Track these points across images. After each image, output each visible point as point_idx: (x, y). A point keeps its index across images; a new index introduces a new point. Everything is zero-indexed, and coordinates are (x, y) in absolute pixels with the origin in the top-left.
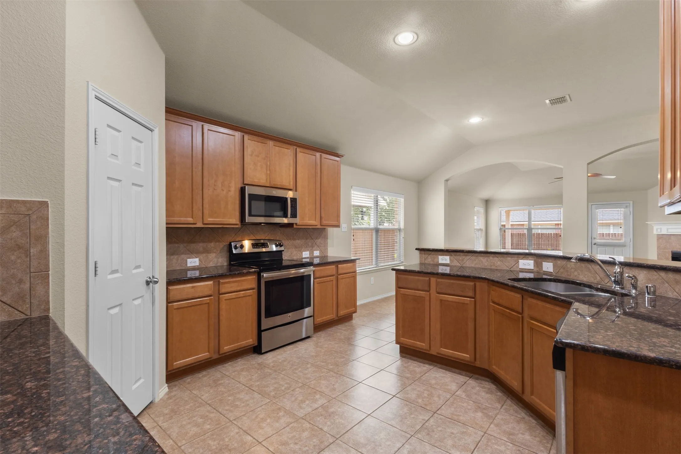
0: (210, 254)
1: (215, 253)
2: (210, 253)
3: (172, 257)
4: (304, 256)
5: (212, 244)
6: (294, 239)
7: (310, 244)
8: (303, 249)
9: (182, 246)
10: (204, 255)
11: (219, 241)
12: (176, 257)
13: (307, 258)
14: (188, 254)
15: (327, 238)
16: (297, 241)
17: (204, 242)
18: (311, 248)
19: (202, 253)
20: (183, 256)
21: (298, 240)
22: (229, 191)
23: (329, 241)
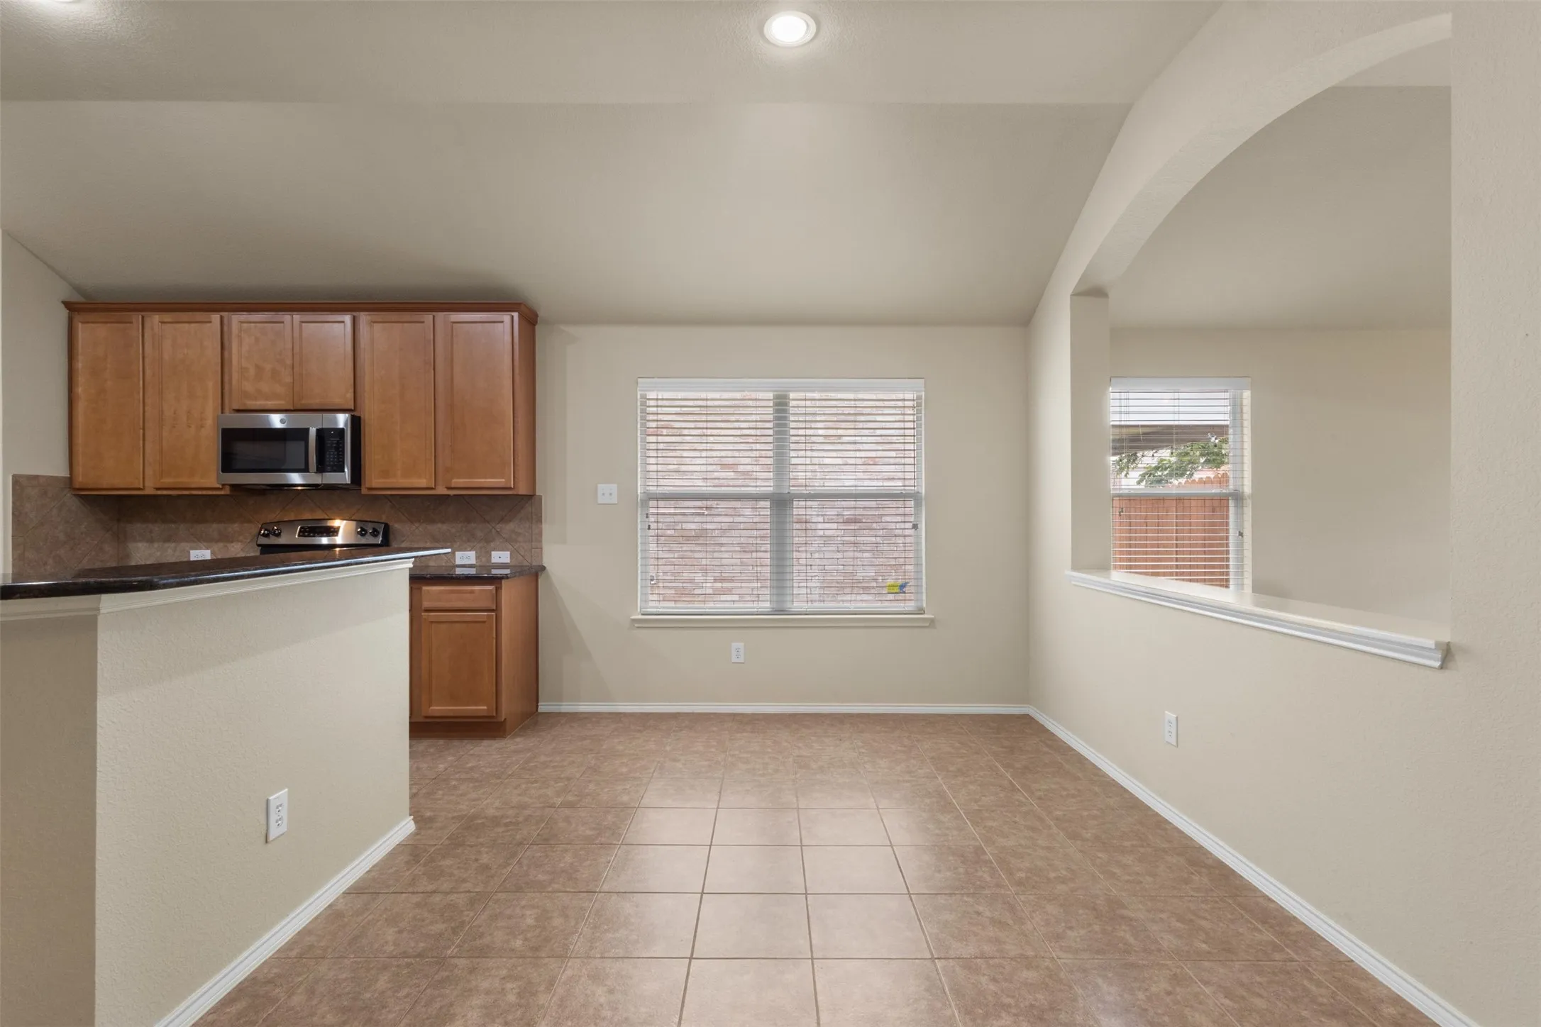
0: (233, 544)
1: (241, 542)
2: (232, 542)
3: (167, 545)
4: (458, 562)
5: (236, 526)
6: (433, 521)
7: (479, 534)
8: (458, 543)
9: (182, 526)
10: (221, 545)
11: (249, 521)
12: (173, 545)
13: (471, 566)
14: (194, 542)
15: (539, 520)
16: (440, 525)
17: (220, 522)
18: (485, 545)
19: (217, 541)
20: (183, 544)
21: (443, 522)
22: (202, 426)
23: (546, 527)
